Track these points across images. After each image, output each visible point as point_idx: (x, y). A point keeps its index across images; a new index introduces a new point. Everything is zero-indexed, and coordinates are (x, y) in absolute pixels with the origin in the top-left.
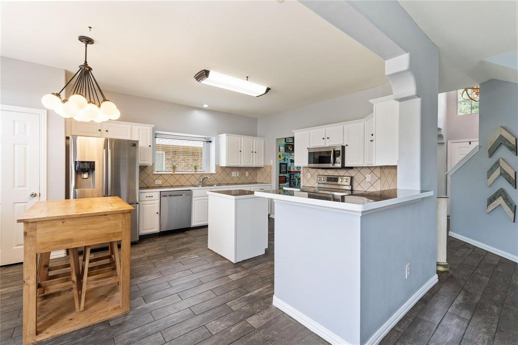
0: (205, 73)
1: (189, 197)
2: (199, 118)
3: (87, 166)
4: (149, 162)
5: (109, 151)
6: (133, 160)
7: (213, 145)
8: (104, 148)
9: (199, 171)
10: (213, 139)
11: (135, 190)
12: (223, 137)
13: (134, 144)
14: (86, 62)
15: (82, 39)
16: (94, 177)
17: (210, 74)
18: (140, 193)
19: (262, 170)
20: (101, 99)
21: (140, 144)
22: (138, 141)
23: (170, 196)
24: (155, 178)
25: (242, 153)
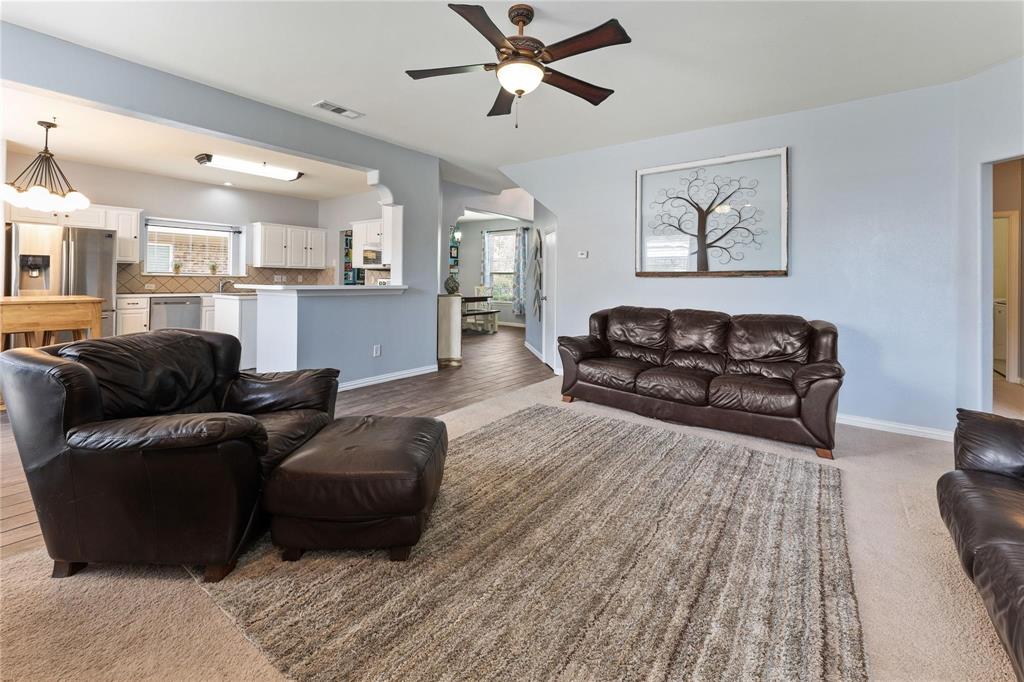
0: (208, 158)
1: (196, 305)
2: (221, 199)
3: (39, 261)
4: (134, 258)
5: (72, 244)
6: (107, 255)
7: (243, 237)
8: (64, 239)
9: (218, 274)
10: (244, 229)
11: (110, 293)
12: (258, 227)
13: (110, 235)
14: (46, 148)
15: (41, 123)
16: (47, 276)
17: (213, 159)
18: (117, 298)
19: (324, 274)
20: (66, 188)
21: (119, 235)
22: (115, 231)
23: (166, 303)
24: (143, 281)
25: (288, 249)
